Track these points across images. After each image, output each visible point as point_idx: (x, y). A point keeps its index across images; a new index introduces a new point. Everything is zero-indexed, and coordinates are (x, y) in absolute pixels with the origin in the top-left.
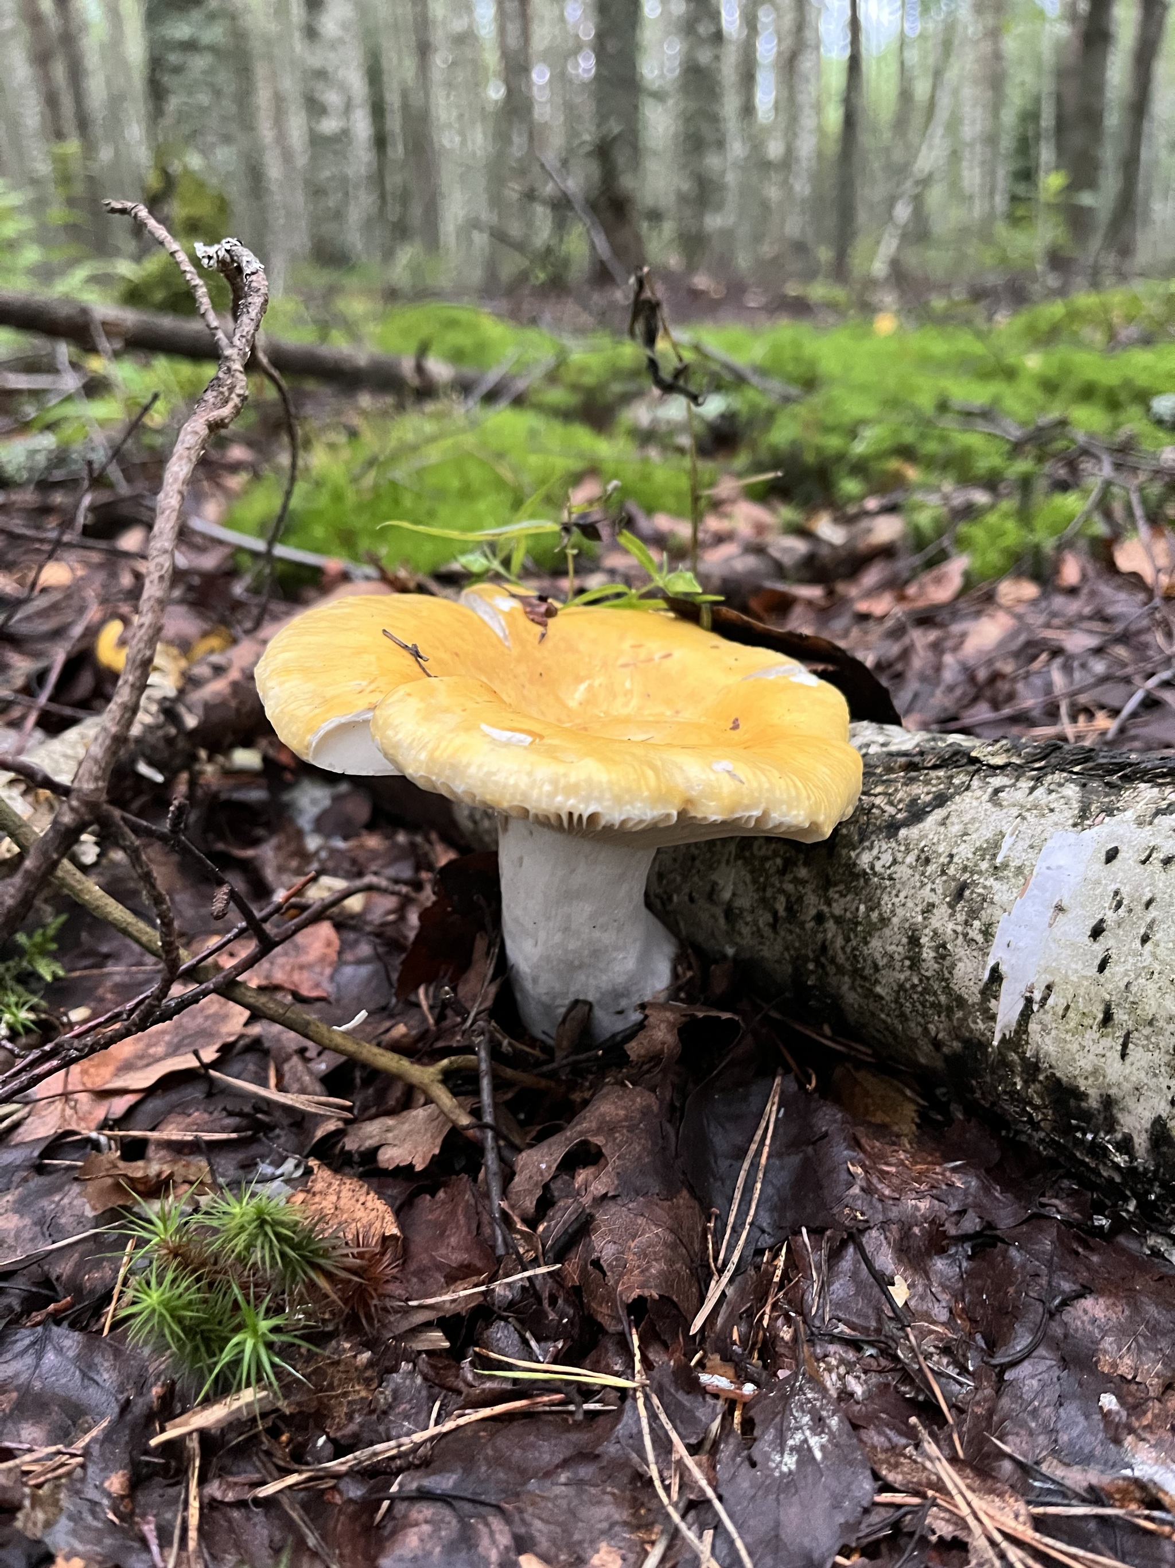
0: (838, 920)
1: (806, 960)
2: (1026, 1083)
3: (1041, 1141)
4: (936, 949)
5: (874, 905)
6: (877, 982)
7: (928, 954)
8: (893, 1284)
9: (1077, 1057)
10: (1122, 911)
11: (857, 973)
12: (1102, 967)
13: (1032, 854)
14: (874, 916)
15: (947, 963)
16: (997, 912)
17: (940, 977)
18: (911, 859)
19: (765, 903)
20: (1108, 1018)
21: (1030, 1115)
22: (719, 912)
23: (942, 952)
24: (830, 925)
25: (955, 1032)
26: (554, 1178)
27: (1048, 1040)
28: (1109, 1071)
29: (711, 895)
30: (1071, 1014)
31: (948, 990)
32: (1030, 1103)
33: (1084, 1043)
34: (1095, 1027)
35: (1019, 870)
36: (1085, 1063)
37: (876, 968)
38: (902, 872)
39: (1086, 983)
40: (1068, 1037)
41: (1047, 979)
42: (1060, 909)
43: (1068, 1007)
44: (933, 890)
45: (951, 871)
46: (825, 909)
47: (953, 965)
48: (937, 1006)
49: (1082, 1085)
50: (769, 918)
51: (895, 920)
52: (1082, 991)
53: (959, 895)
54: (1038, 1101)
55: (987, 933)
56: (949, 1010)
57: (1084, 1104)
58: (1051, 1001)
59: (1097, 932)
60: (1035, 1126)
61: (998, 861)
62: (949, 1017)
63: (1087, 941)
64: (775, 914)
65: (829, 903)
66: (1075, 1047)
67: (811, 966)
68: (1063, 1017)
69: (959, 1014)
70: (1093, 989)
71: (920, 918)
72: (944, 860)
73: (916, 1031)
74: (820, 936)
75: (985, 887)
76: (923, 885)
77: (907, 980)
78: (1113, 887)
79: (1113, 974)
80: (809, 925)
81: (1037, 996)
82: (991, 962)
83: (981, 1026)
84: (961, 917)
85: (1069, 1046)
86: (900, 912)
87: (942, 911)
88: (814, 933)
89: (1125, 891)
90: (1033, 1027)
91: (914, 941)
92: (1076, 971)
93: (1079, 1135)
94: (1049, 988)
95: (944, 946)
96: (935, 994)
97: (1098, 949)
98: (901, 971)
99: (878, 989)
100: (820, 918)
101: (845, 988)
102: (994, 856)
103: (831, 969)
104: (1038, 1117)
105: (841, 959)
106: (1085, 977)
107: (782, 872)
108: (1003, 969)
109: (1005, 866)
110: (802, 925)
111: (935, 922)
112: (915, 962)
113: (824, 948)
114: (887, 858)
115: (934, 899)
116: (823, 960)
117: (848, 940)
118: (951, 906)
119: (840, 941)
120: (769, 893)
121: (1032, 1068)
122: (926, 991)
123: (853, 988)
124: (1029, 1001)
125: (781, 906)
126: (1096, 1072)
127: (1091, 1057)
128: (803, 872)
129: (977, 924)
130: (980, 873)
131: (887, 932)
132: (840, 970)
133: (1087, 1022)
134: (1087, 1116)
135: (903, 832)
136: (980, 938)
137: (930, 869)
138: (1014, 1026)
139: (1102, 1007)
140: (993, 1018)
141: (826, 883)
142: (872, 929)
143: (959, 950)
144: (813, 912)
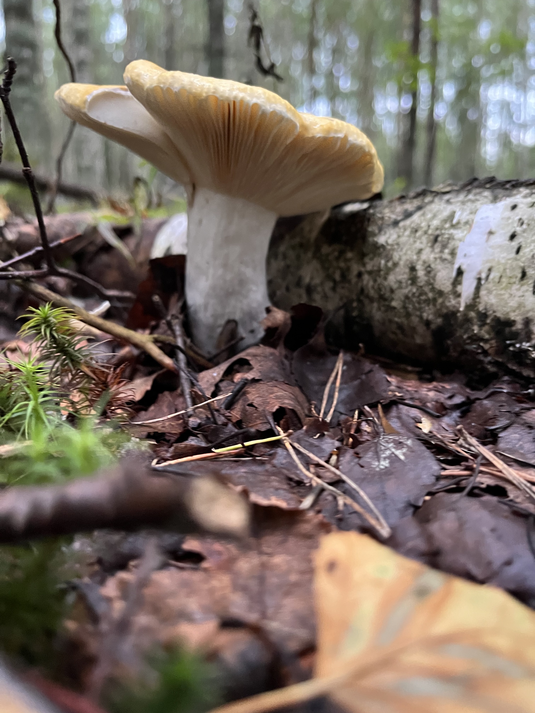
0: (370, 273)
1: (352, 301)
2: (481, 326)
3: (490, 363)
4: (426, 269)
5: (389, 258)
6: (392, 299)
7: (421, 273)
8: (421, 423)
9: (508, 301)
10: (525, 226)
11: (382, 298)
12: (518, 251)
13: (471, 216)
14: (390, 264)
15: (432, 274)
16: (458, 243)
17: (429, 283)
18: (407, 233)
19: (329, 277)
20: (524, 274)
21: (482, 347)
22: (303, 292)
23: (429, 270)
24: (366, 277)
25: (438, 314)
26: (221, 381)
27: (492, 297)
28: (527, 303)
29: (298, 284)
30: (504, 280)
31: (433, 289)
32: (482, 340)
33: (512, 292)
34: (517, 282)
35: (467, 223)
36: (513, 303)
37: (392, 291)
38: (403, 239)
39: (510, 262)
40: (503, 292)
41: (488, 265)
42: (491, 233)
43: (501, 277)
44: (421, 243)
45: (430, 232)
46: (363, 269)
47: (435, 275)
48: (428, 301)
49: (513, 316)
50: (331, 284)
51: (402, 263)
52: (508, 266)
53: (436, 240)
54: (487, 337)
55: (453, 254)
56: (435, 300)
57: (514, 328)
58: (491, 277)
59: (513, 237)
60: (485, 353)
61: (455, 221)
62: (435, 305)
63: (507, 242)
64: (335, 281)
65: (364, 265)
66: (507, 296)
67: (355, 304)
68: (499, 282)
69: (440, 300)
70: (515, 263)
71: (415, 257)
72: (425, 229)
73: (415, 320)
74: (360, 284)
75: (449, 234)
76: (415, 242)
77: (409, 291)
78: (518, 218)
79: (524, 253)
80: (354, 280)
81: (483, 276)
82: (456, 266)
83: (453, 302)
84: (437, 250)
85: (503, 297)
86: (404, 258)
87: (428, 250)
88: (357, 283)
89: (524, 218)
90: (483, 293)
91: (413, 269)
92: (503, 258)
93: (511, 349)
94: (490, 270)
95: (429, 266)
96: (426, 294)
97: (515, 244)
98: (407, 287)
99: (394, 304)
100: (360, 275)
101: (374, 311)
102: (452, 221)
103: (366, 301)
104: (487, 347)
105: (372, 293)
106: (509, 259)
107: (338, 259)
108: (464, 268)
109: (458, 223)
110: (349, 282)
111: (424, 256)
112: (414, 280)
113: (362, 290)
114: (394, 236)
115: (422, 246)
116: (362, 298)
117: (375, 281)
118: (432, 247)
119: (371, 283)
120: (331, 270)
121: (483, 316)
122: (421, 294)
123: (379, 309)
124: (479, 279)
125: (337, 277)
126: (520, 306)
127: (517, 299)
128: (349, 255)
129: (447, 251)
130: (446, 229)
131: (397, 270)
132: (372, 300)
133: (514, 280)
134: (515, 336)
135: (401, 224)
136: (449, 257)
137: (418, 234)
138: (471, 296)
139: (520, 271)
140: (459, 296)
141: (362, 256)
142: (388, 270)
143: (438, 266)
144: (355, 272)
